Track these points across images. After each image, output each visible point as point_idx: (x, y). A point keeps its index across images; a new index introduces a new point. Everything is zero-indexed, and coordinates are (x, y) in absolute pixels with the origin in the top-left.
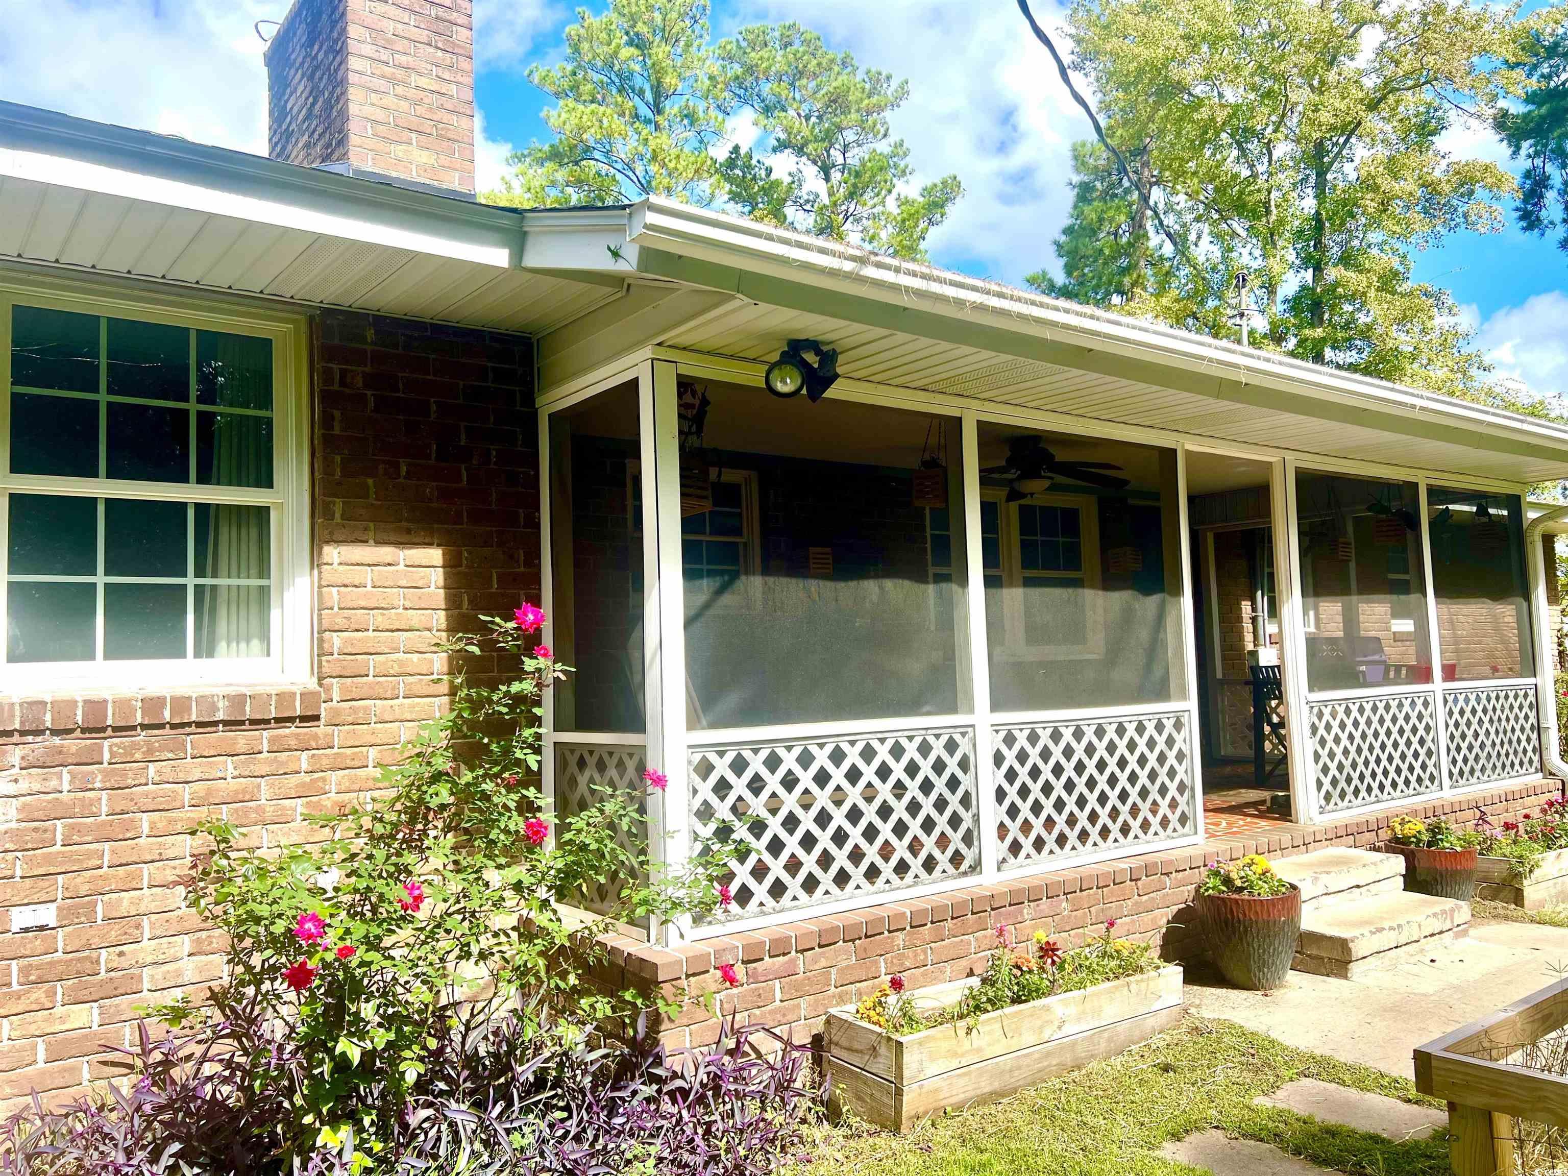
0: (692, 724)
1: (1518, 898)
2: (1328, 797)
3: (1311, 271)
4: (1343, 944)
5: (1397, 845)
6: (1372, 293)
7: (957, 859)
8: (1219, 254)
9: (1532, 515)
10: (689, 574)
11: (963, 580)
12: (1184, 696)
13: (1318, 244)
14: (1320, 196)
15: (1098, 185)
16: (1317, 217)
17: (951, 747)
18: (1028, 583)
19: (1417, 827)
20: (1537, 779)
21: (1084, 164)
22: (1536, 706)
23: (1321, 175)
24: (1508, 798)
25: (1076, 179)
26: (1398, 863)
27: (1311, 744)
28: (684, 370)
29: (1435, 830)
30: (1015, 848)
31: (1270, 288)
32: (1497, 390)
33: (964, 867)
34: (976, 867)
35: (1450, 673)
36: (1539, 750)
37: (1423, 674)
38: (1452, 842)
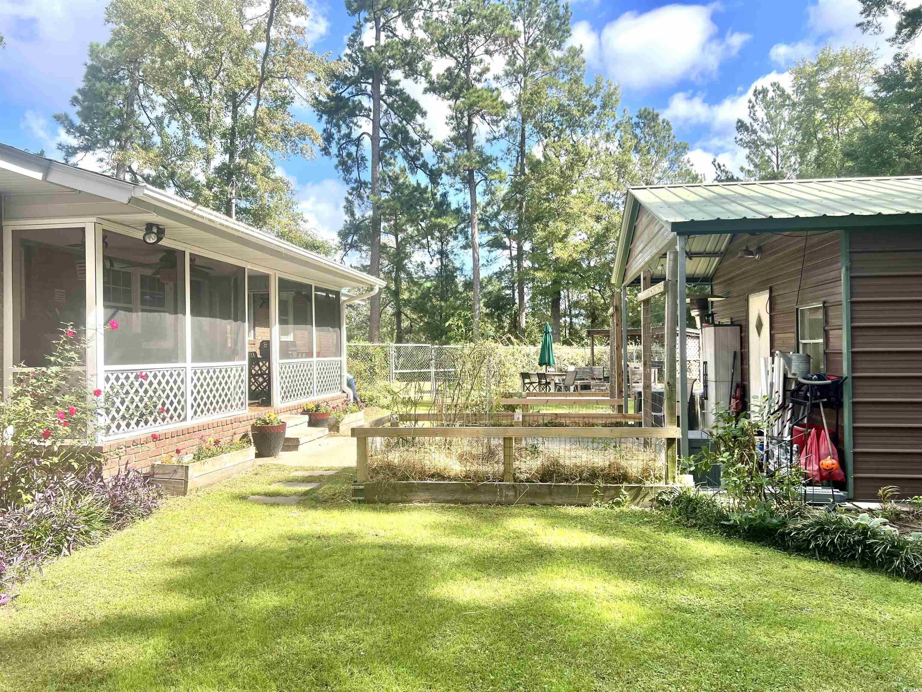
0: (106, 363)
1: (338, 430)
2: (283, 398)
3: (228, 155)
4: (297, 440)
5: (305, 412)
6: (259, 176)
7: (179, 416)
8: (181, 135)
9: (343, 298)
10: (105, 307)
11: (184, 314)
12: (244, 359)
13: (232, 142)
14: (234, 118)
15: (103, 70)
16: (233, 128)
17: (179, 375)
18: (143, 310)
19: (311, 406)
20: (340, 393)
21: (97, 56)
22: (341, 368)
23: (235, 107)
24: (333, 399)
25: (89, 63)
26: (306, 418)
27: (279, 378)
28: (105, 228)
29: (318, 406)
30: (196, 412)
31: (208, 160)
32: (309, 233)
33: (181, 419)
34: (185, 419)
35: (318, 355)
36: (340, 384)
37: (310, 354)
38: (322, 410)
